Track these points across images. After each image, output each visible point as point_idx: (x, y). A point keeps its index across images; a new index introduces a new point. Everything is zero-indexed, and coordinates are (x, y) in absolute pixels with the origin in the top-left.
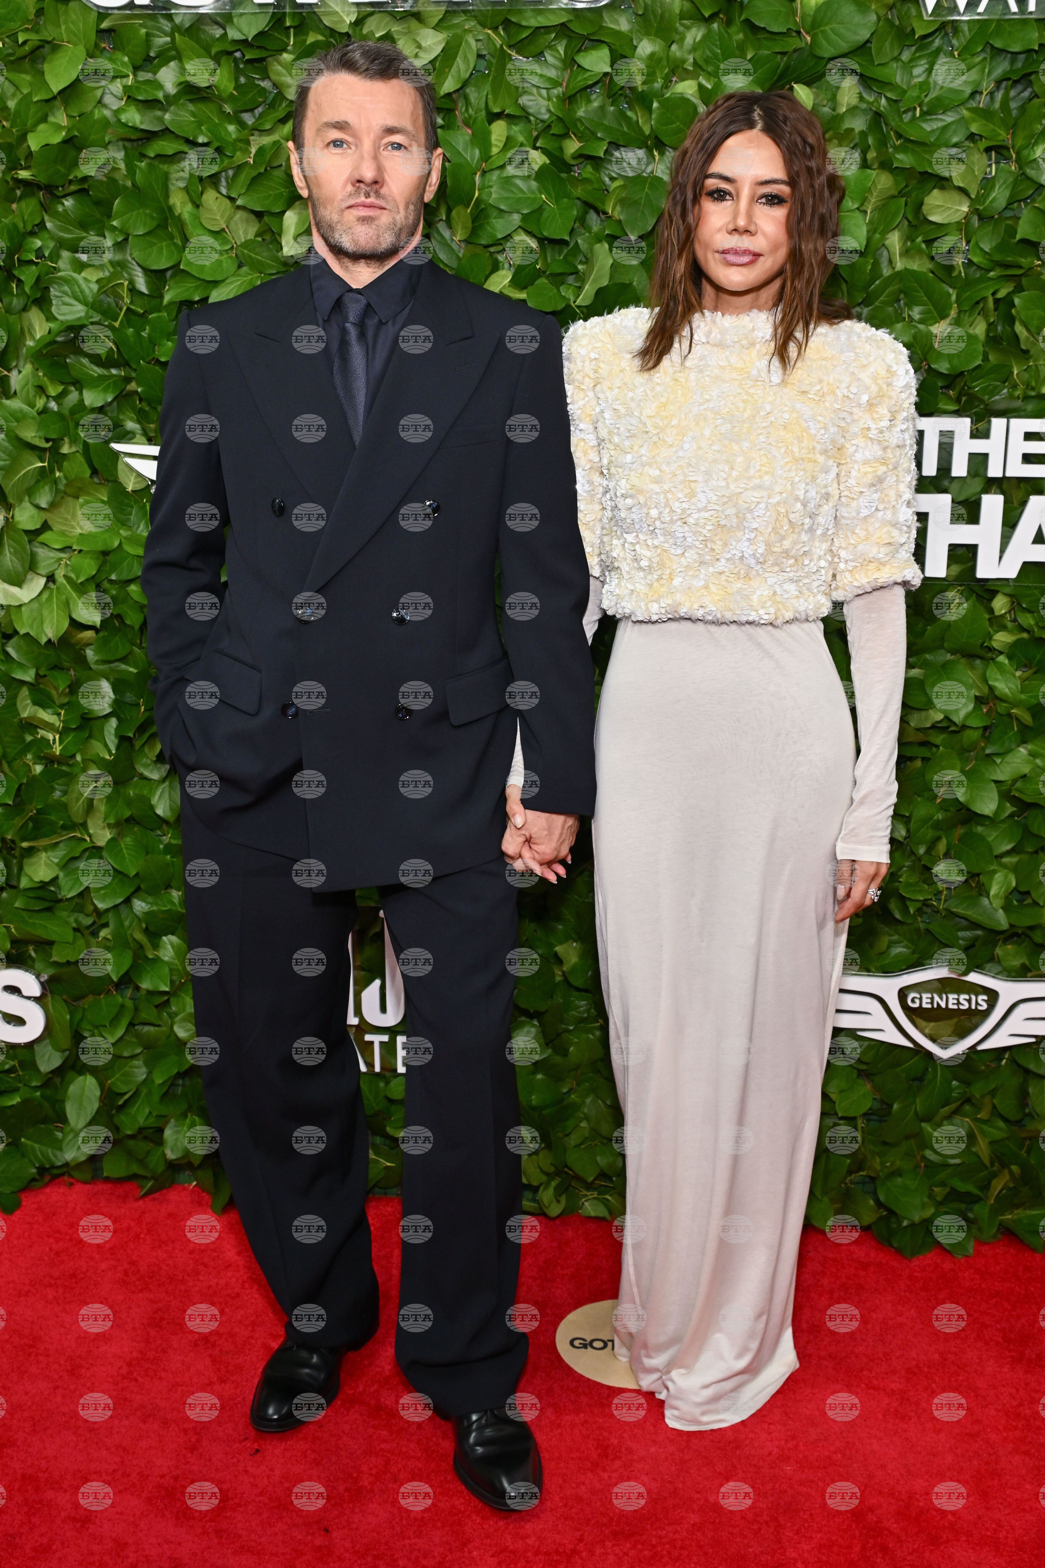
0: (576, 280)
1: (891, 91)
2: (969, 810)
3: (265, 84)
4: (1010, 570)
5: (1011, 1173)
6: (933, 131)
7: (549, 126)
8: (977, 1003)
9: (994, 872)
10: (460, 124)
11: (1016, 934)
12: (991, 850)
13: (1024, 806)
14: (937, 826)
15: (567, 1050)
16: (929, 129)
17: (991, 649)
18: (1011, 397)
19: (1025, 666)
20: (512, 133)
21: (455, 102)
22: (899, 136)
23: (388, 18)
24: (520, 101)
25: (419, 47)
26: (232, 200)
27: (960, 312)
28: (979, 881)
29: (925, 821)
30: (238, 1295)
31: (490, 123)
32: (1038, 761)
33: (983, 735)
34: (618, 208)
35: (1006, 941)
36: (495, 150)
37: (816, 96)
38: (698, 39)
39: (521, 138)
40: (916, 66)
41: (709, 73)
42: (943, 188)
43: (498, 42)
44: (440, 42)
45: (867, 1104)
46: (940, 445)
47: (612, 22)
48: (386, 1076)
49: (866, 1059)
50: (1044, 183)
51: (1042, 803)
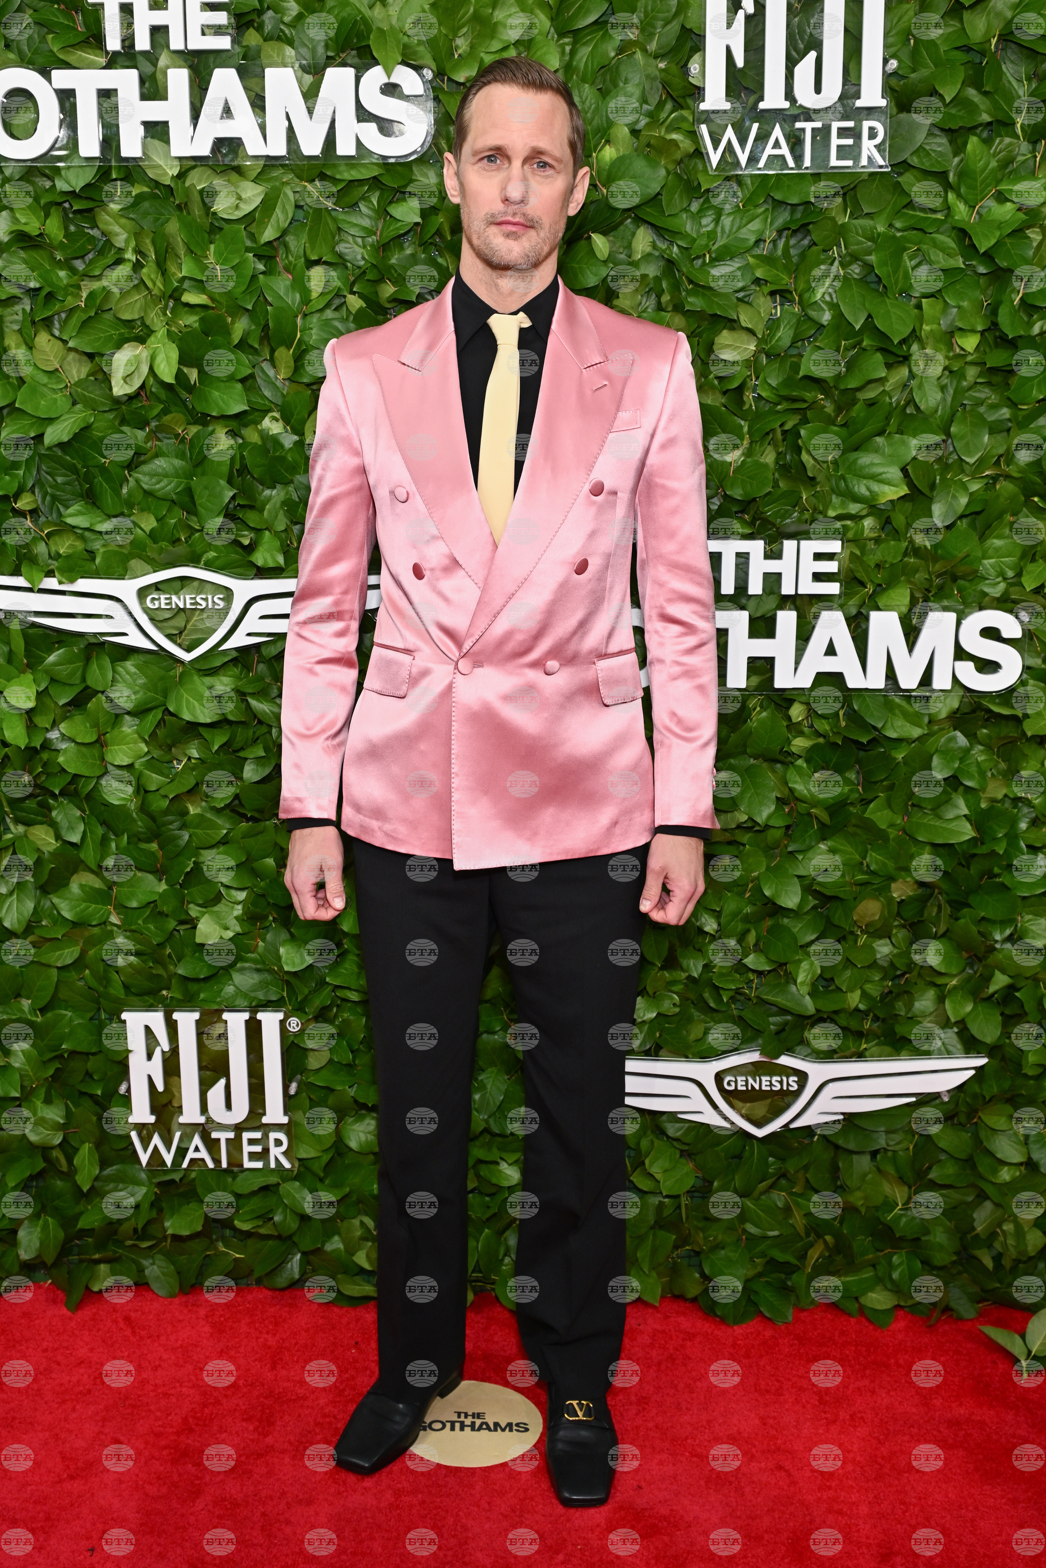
1: (681, 239)
2: (775, 904)
3: (95, 232)
4: (804, 680)
5: (825, 1242)
7: (364, 272)
8: (788, 1084)
9: (800, 961)
10: (281, 269)
11: (821, 1020)
12: (796, 940)
13: (824, 899)
14: (747, 919)
17: (790, 754)
18: (799, 520)
19: (822, 768)
21: (276, 250)
22: (691, 282)
23: (209, 172)
24: (337, 249)
25: (240, 198)
26: (65, 342)
27: (751, 443)
28: (786, 970)
29: (735, 915)
31: (309, 269)
32: (837, 856)
33: (786, 834)
35: (812, 1026)
36: (314, 295)
37: (612, 243)
39: (339, 284)
40: (705, 216)
42: (732, 329)
44: (259, 194)
45: (690, 1183)
46: (737, 565)
47: (422, 175)
48: (232, 1172)
49: (687, 1140)
50: (825, 323)
51: (842, 896)
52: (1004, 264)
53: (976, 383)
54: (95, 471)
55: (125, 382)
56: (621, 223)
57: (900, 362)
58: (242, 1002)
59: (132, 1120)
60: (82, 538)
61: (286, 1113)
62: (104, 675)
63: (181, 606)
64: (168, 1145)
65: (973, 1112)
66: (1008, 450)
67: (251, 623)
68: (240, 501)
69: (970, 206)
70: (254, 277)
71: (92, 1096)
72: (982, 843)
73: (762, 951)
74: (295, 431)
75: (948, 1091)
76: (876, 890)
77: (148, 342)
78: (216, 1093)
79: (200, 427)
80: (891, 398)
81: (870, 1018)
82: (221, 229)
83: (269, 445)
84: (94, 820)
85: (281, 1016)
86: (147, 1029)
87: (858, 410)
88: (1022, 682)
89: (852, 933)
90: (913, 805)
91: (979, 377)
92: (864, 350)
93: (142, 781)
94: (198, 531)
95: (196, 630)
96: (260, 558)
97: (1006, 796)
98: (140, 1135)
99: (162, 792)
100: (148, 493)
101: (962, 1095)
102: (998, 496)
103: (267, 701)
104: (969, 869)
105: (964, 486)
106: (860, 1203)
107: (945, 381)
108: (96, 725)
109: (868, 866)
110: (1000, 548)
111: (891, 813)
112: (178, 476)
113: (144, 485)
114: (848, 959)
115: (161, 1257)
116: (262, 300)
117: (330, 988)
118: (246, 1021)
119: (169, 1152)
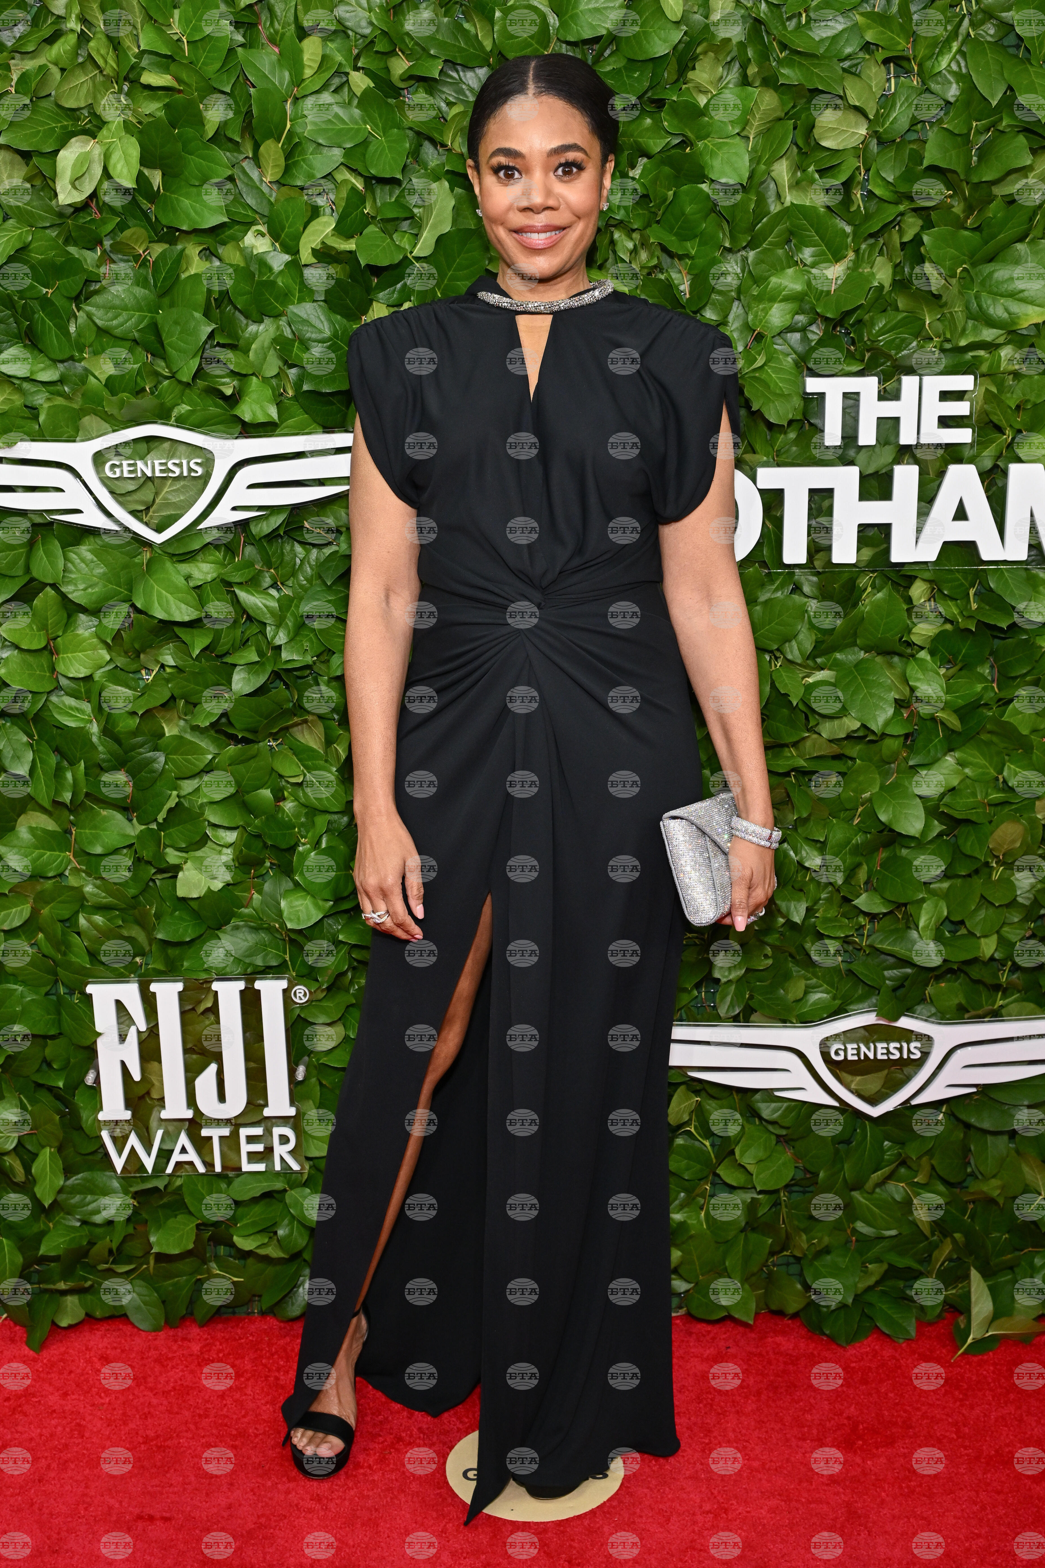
0: (411, 226)
2: (892, 830)
4: (929, 552)
5: (954, 1241)
6: (822, 40)
7: (372, 42)
8: (909, 1051)
9: (923, 900)
10: (265, 41)
11: (951, 971)
13: (953, 823)
14: (857, 850)
16: (817, 39)
17: (910, 644)
18: (921, 351)
19: (949, 662)
20: (329, 51)
21: (258, 16)
22: (784, 48)
24: (336, 13)
27: (857, 254)
28: (906, 912)
29: (843, 846)
30: (66, 1446)
31: (301, 40)
32: (967, 771)
33: (905, 744)
34: (458, 136)
35: (938, 978)
36: (308, 72)
39: (339, 58)
45: (788, 1174)
46: (844, 409)
48: (228, 1176)
49: (786, 1122)
50: (952, 100)
51: (974, 818)
54: (35, 304)
55: (74, 187)
58: (234, 968)
59: (101, 1116)
60: (19, 390)
61: (292, 1103)
62: (53, 564)
63: (149, 474)
64: (148, 1145)
67: (238, 493)
68: (218, 339)
70: (231, 51)
71: (51, 1089)
73: (875, 890)
74: (286, 249)
76: (1016, 810)
77: (100, 136)
78: (206, 1081)
79: (166, 246)
81: (1007, 968)
83: (254, 267)
84: (45, 747)
85: (284, 984)
86: (119, 1004)
87: (994, 210)
89: (987, 864)
92: (1002, 132)
94: (167, 378)
95: (167, 505)
96: (246, 411)
98: (112, 1135)
99: (129, 709)
100: (102, 332)
103: (257, 592)
106: (995, 1193)
108: (44, 627)
109: (1004, 782)
111: (1034, 716)
112: (140, 310)
113: (97, 321)
114: (982, 896)
115: (142, 1283)
116: (243, 81)
117: (345, 949)
118: (241, 992)
119: (149, 1155)
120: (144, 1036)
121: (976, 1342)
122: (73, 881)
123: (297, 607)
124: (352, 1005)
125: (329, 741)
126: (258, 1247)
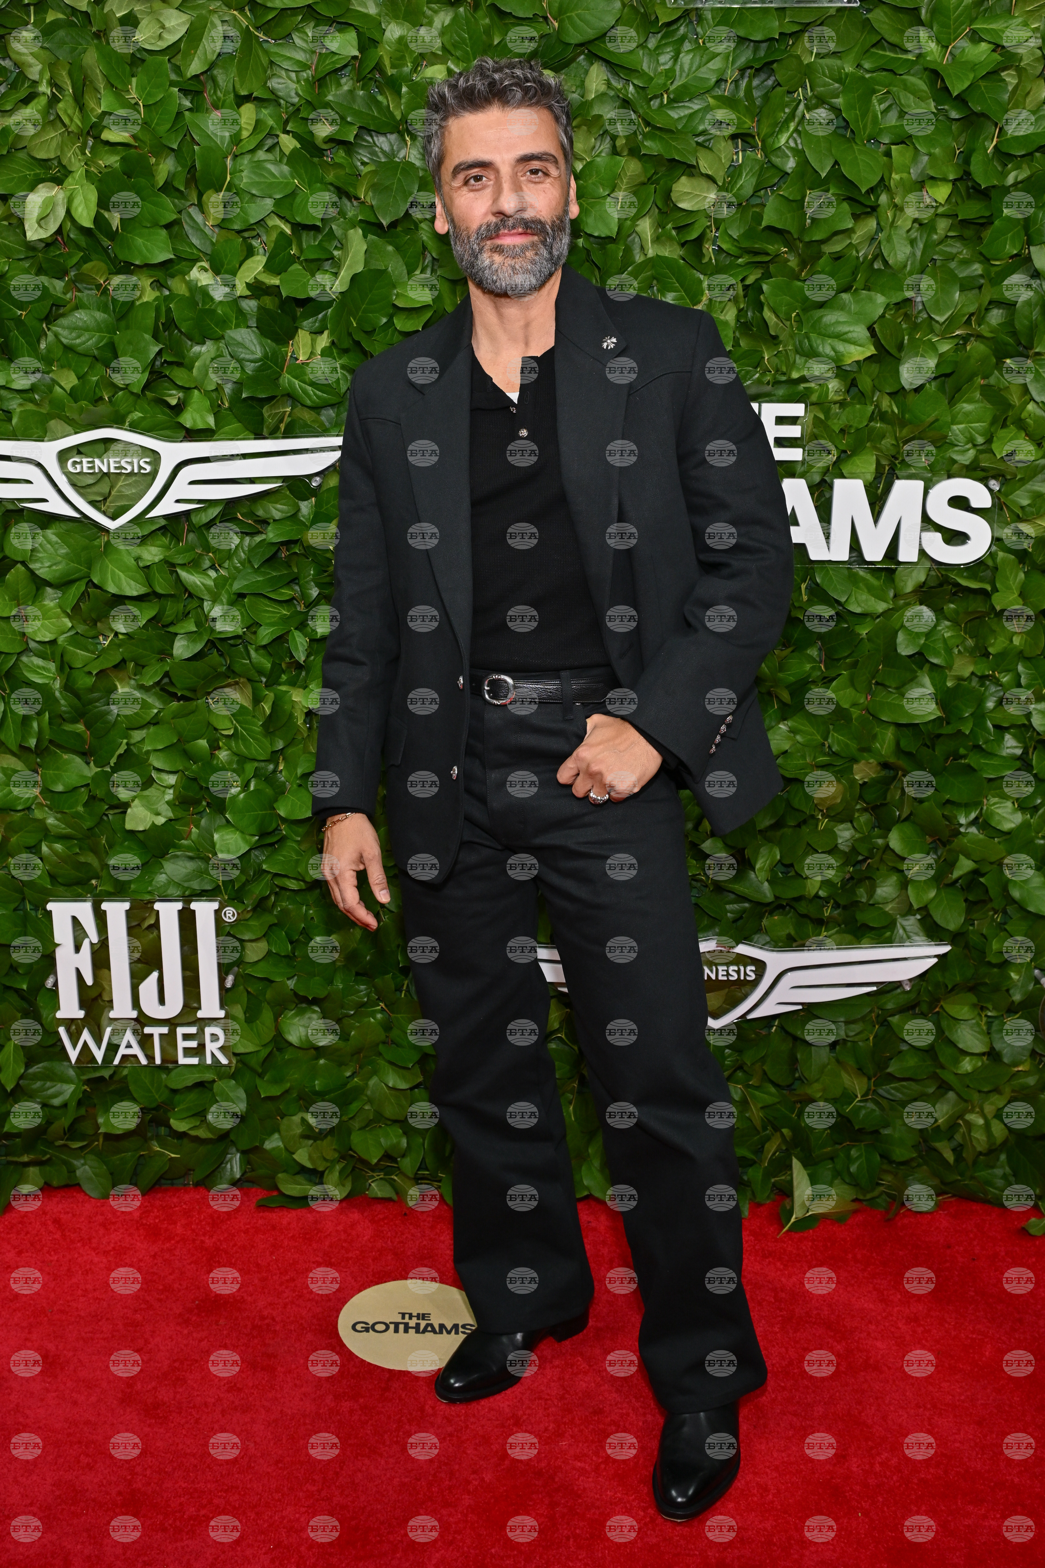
0: (332, 266)
1: (637, 78)
5: (782, 1135)
6: (680, 118)
7: (298, 110)
8: (746, 974)
9: (759, 847)
10: (209, 106)
11: (781, 907)
15: (349, 1035)
18: (762, 381)
20: (262, 116)
21: (203, 84)
22: (647, 124)
24: (269, 84)
25: (163, 27)
27: (711, 299)
28: (743, 856)
31: (239, 106)
32: (799, 737)
34: (370, 194)
35: (771, 913)
36: (245, 134)
38: (447, 23)
39: (271, 122)
40: (663, 53)
41: (458, 58)
42: (692, 175)
43: (245, 23)
44: (184, 23)
47: (360, 5)
48: (167, 1068)
50: (789, 171)
51: (802, 778)
52: (978, 109)
53: (947, 237)
54: (11, 324)
55: (41, 227)
56: (573, 60)
57: (867, 213)
58: (173, 891)
59: (59, 1015)
61: (222, 1007)
63: (105, 470)
64: (98, 1041)
65: (935, 1001)
66: (979, 309)
67: (181, 488)
68: (166, 357)
69: (943, 46)
70: (179, 114)
71: (17, 991)
72: (948, 723)
75: (910, 980)
76: (838, 772)
77: (65, 184)
78: (148, 987)
80: (858, 252)
81: (830, 905)
82: (143, 61)
83: (199, 298)
86: (75, 919)
87: (822, 265)
88: (990, 554)
89: (813, 817)
90: (877, 684)
91: (949, 230)
93: (66, 658)
94: (122, 389)
95: (121, 497)
96: (188, 419)
97: (973, 673)
98: (68, 1031)
99: (86, 669)
100: (68, 349)
101: (924, 984)
102: (969, 358)
103: (198, 573)
104: (934, 750)
105: (933, 347)
107: (914, 234)
108: (14, 597)
109: (829, 747)
110: (970, 413)
111: (853, 692)
112: (100, 330)
113: (63, 340)
114: (808, 844)
115: (93, 1157)
116: (188, 139)
117: (269, 877)
118: (179, 911)
119: (99, 1048)
120: (96, 947)
121: (799, 1221)
122: (38, 814)
123: (231, 585)
124: (274, 925)
125: (257, 700)
126: (191, 1129)
